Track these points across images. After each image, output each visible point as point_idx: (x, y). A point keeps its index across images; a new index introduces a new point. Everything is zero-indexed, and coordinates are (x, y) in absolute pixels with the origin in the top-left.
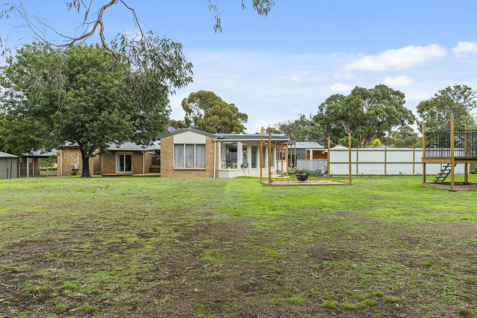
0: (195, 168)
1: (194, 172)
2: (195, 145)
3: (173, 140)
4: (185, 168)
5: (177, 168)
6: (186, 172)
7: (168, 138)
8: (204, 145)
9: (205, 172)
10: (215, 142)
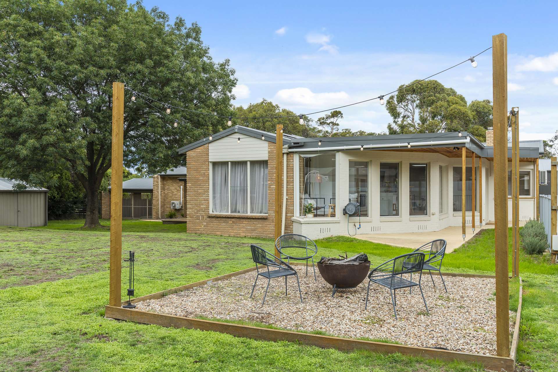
0: (249, 214)
1: (245, 222)
2: (249, 164)
3: (208, 154)
4: (229, 213)
5: (217, 213)
6: (230, 221)
7: (199, 150)
8: (264, 163)
9: (266, 223)
10: (285, 156)
